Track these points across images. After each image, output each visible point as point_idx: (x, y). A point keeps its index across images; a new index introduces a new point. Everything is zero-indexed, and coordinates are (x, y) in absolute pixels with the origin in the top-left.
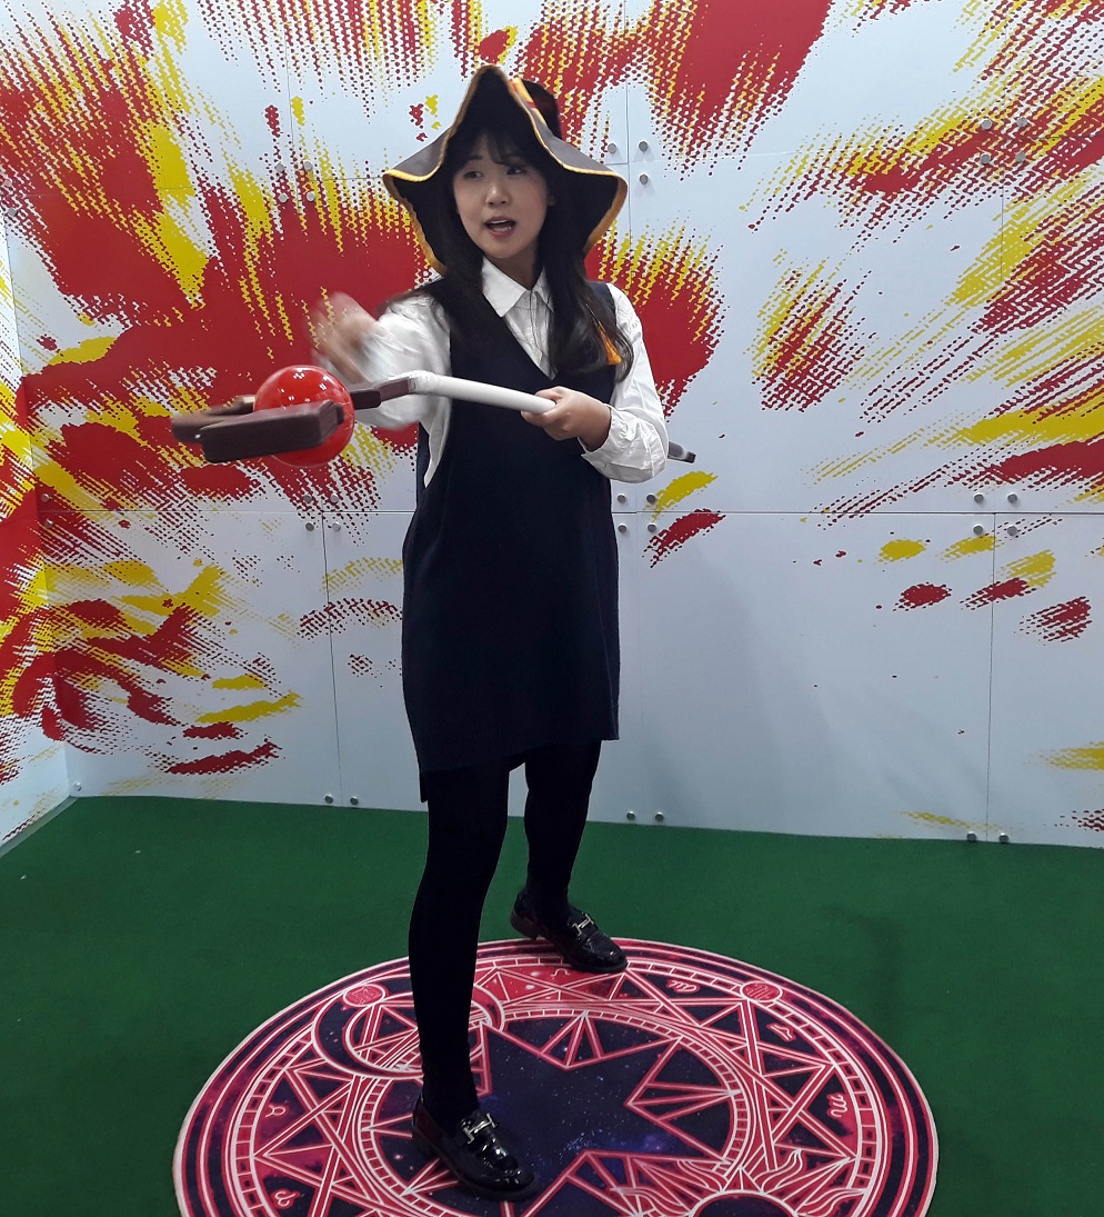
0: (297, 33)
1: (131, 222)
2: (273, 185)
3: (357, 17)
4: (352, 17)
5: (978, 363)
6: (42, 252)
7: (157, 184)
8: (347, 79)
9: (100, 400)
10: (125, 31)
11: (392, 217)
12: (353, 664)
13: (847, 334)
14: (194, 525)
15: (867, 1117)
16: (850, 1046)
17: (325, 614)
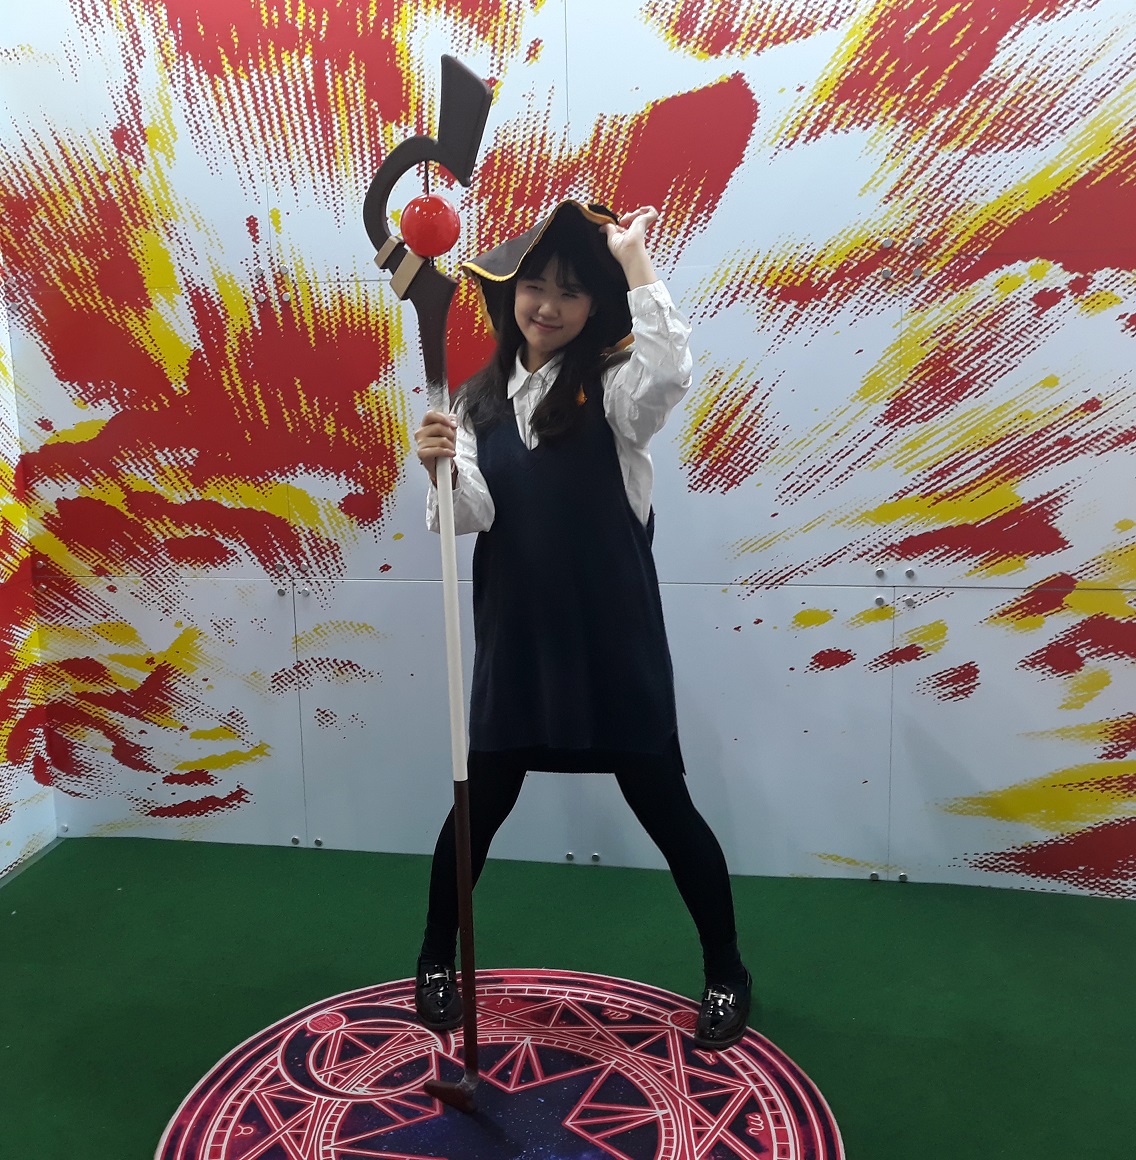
0: (276, 151)
1: (123, 317)
2: (253, 286)
3: (330, 139)
4: (325, 139)
5: (879, 453)
6: (41, 343)
7: (147, 283)
8: (321, 193)
9: (92, 476)
10: (120, 147)
11: (359, 316)
12: (319, 717)
13: (763, 426)
14: (175, 590)
15: (782, 1135)
16: (766, 1069)
17: (295, 671)
